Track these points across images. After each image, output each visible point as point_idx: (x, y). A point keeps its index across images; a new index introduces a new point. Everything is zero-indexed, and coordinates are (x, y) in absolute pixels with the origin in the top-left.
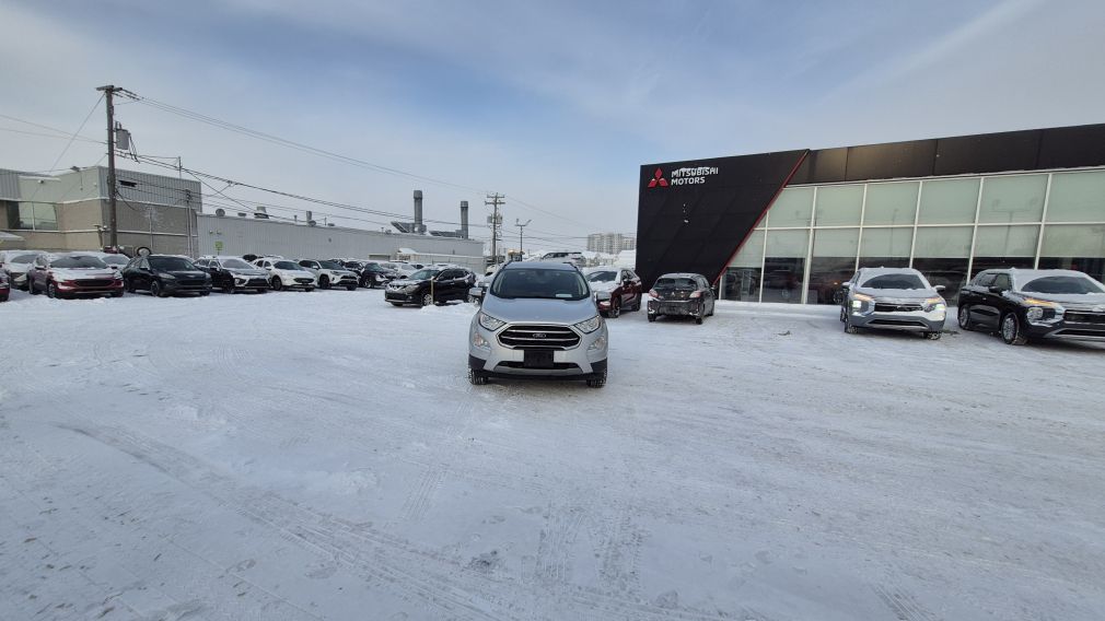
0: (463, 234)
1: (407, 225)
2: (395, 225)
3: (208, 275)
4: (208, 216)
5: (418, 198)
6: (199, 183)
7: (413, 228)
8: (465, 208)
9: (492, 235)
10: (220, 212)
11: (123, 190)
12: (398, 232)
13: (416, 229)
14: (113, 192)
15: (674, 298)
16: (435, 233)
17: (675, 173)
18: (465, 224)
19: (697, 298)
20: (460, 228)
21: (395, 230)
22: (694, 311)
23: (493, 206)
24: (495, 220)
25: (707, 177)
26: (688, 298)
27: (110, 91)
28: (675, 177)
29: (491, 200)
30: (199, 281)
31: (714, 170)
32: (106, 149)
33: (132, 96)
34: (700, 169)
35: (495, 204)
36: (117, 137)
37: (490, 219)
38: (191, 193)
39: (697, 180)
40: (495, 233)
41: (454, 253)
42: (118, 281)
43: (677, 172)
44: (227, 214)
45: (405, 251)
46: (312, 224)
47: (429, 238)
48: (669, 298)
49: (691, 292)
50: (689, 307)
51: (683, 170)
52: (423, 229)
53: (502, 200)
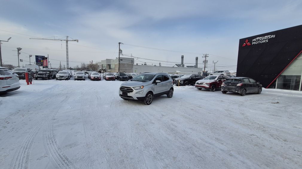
0: (196, 67)
1: (179, 65)
2: (176, 65)
3: (128, 77)
4: (135, 65)
5: (182, 57)
6: (134, 59)
7: (181, 65)
8: (197, 59)
9: (204, 66)
10: (137, 64)
11: (121, 61)
12: (177, 66)
13: (181, 66)
14: (119, 62)
15: (230, 86)
16: (188, 67)
17: (255, 40)
18: (197, 64)
19: (239, 86)
20: (195, 65)
21: (176, 66)
22: (238, 91)
23: (205, 58)
24: (205, 62)
25: (269, 40)
26: (236, 86)
27: (120, 43)
28: (254, 42)
29: (204, 56)
30: (126, 78)
31: (273, 36)
32: (119, 54)
33: (123, 44)
34: (266, 36)
35: (206, 57)
36: (120, 51)
37: (204, 62)
38: (132, 61)
39: (264, 41)
40: (205, 66)
41: (192, 72)
42: (114, 78)
43: (255, 39)
44: (138, 64)
45: (177, 72)
46: (160, 66)
47: (186, 68)
48: (228, 85)
49: (238, 84)
50: (236, 89)
51: (258, 38)
52: (183, 66)
53: (208, 56)
